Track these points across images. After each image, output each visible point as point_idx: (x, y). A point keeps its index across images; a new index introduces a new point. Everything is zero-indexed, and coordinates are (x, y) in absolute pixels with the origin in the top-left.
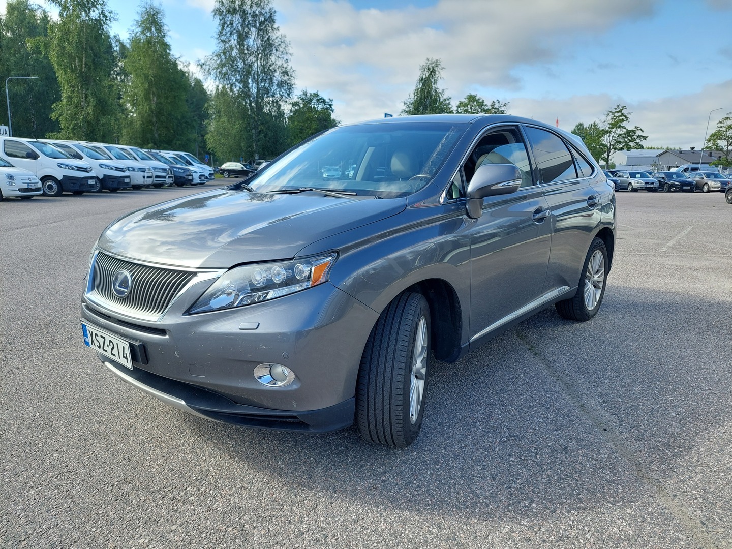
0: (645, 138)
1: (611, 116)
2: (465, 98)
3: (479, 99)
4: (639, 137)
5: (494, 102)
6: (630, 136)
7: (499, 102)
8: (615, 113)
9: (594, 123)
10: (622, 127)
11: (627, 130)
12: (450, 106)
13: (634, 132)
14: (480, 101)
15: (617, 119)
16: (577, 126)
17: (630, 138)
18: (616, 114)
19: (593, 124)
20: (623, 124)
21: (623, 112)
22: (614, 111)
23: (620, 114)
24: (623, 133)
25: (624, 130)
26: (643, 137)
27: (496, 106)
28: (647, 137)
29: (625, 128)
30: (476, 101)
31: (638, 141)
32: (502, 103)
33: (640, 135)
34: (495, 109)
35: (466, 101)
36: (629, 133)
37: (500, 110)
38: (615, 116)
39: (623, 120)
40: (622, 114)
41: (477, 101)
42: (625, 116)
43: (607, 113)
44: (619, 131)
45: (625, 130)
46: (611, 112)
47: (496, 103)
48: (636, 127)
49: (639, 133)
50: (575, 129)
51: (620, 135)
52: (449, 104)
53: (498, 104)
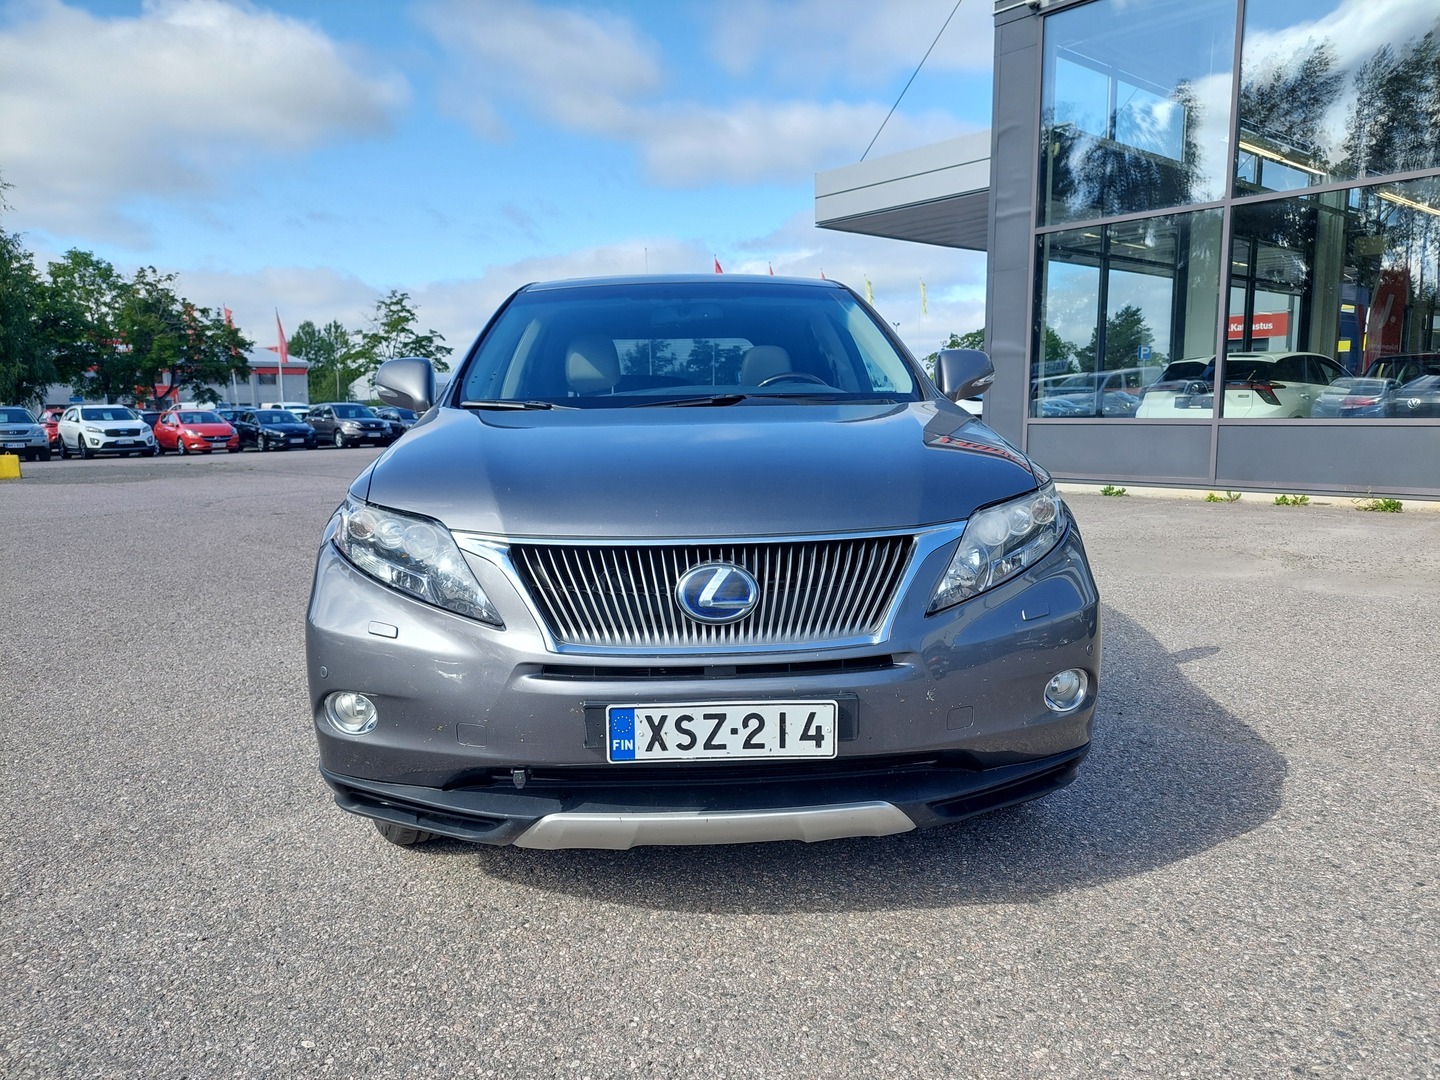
0: (449, 351)
1: (384, 310)
2: (64, 257)
3: (98, 262)
4: (439, 349)
5: (143, 270)
6: (423, 347)
7: (154, 271)
8: (390, 305)
9: (335, 322)
10: (408, 330)
11: (417, 337)
12: (34, 273)
13: (430, 340)
14: (103, 265)
15: (396, 316)
16: (302, 327)
17: (424, 352)
18: (393, 308)
19: (333, 324)
20: (410, 325)
21: (403, 304)
22: (388, 301)
23: (398, 307)
24: (410, 340)
25: (411, 335)
26: (445, 349)
27: (150, 278)
28: (451, 350)
29: (412, 333)
30: (92, 265)
31: (439, 356)
32: (162, 273)
33: (440, 345)
34: (148, 284)
35: (67, 262)
36: (420, 343)
37: (160, 287)
38: (391, 311)
39: (407, 320)
40: (404, 309)
41: (96, 265)
42: (408, 311)
43: (376, 304)
44: (403, 337)
45: (414, 337)
46: (383, 303)
47: (149, 272)
48: (432, 332)
49: (438, 342)
50: (298, 333)
51: (406, 345)
52: (30, 267)
53: (153, 275)
